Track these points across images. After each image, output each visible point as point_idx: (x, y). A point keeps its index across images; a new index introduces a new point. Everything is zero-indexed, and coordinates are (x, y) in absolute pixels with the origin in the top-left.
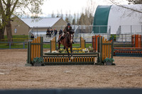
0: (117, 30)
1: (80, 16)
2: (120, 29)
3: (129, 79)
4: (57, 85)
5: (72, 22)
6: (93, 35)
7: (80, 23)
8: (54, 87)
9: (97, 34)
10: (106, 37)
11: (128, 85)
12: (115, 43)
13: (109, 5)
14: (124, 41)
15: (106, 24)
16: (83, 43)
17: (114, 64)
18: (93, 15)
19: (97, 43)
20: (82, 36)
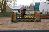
0: (42, 10)
1: (29, 6)
2: (43, 10)
3: (46, 27)
4: (22, 29)
5: (27, 7)
6: (34, 12)
7: (29, 8)
8: (20, 30)
9: (35, 12)
10: (38, 12)
11: (46, 29)
12: (42, 15)
13: (40, 2)
14: (45, 14)
15: (39, 8)
16: (31, 15)
17: (41, 22)
18: (34, 5)
19: (35, 15)
20: (30, 12)
